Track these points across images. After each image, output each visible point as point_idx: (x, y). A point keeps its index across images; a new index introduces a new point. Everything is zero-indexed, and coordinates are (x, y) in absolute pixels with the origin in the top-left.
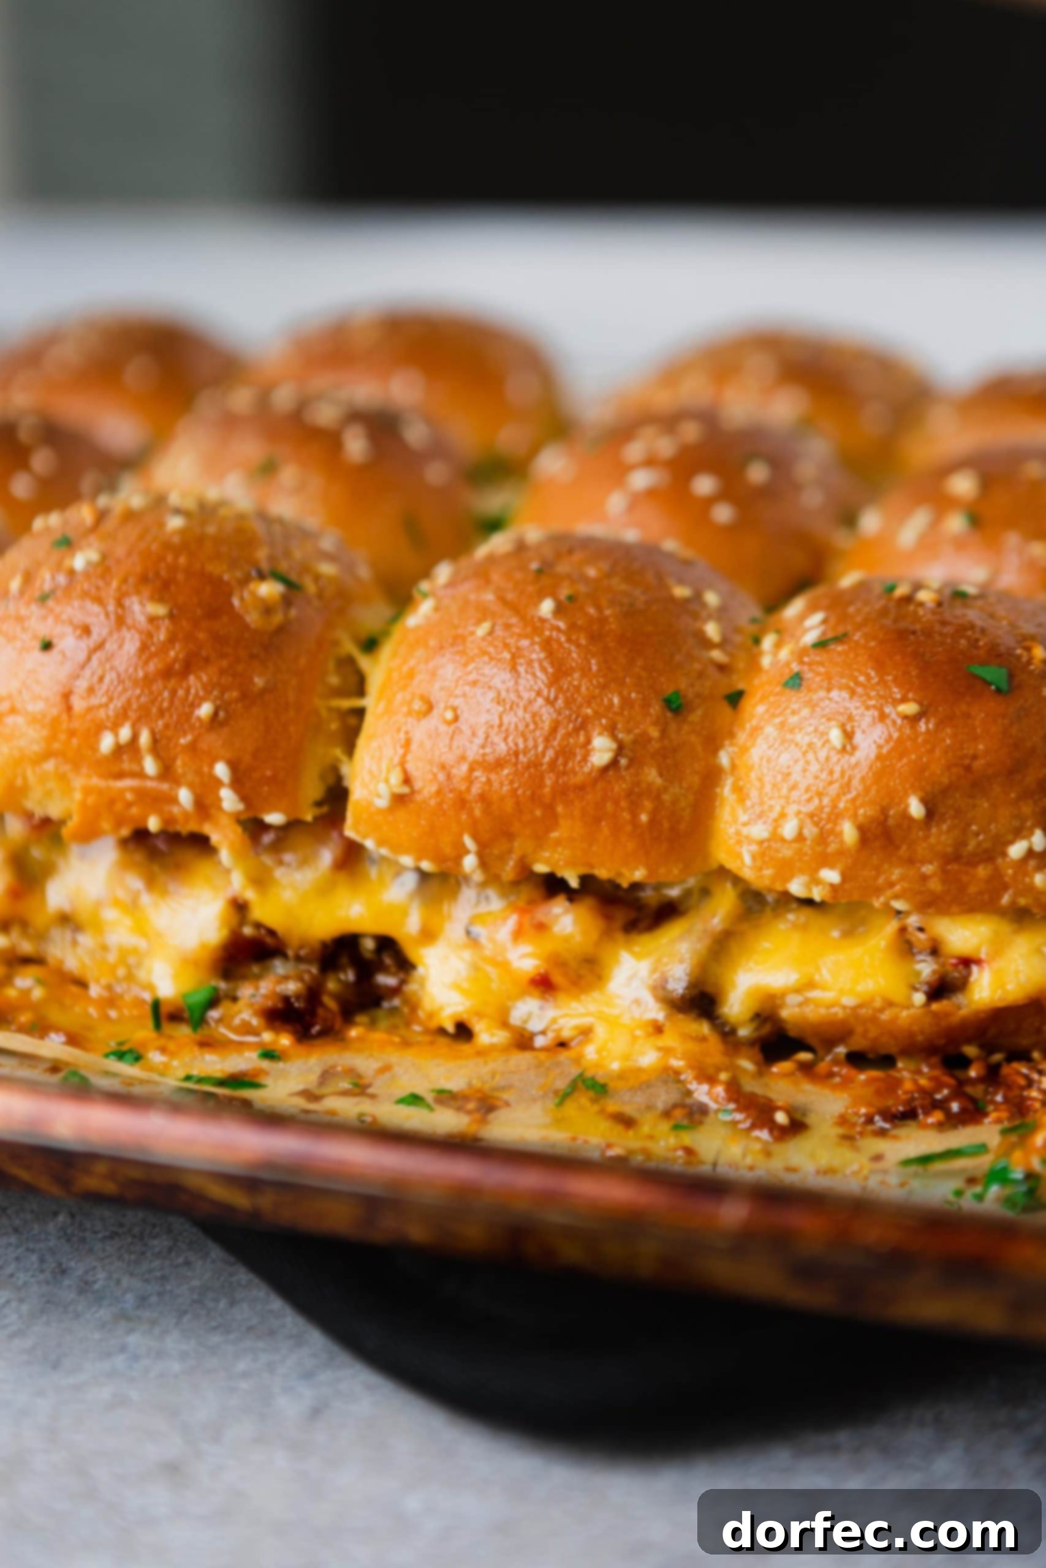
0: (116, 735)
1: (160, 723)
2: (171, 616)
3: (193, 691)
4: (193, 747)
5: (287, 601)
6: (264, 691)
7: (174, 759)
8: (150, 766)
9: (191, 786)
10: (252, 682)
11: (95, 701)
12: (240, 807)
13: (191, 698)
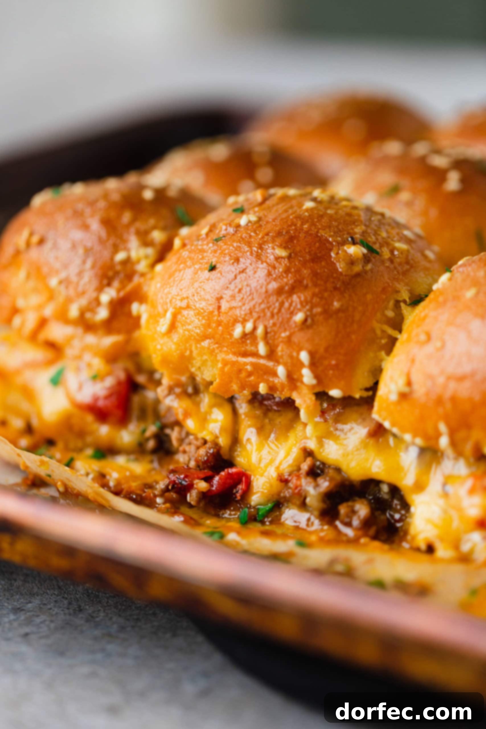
0: (244, 327)
1: (271, 322)
2: (289, 257)
3: (294, 304)
4: (289, 340)
5: (366, 259)
6: (339, 311)
7: (277, 346)
8: (262, 349)
9: (285, 365)
10: (332, 304)
11: (234, 304)
12: (314, 382)
13: (292, 308)
